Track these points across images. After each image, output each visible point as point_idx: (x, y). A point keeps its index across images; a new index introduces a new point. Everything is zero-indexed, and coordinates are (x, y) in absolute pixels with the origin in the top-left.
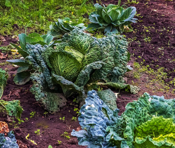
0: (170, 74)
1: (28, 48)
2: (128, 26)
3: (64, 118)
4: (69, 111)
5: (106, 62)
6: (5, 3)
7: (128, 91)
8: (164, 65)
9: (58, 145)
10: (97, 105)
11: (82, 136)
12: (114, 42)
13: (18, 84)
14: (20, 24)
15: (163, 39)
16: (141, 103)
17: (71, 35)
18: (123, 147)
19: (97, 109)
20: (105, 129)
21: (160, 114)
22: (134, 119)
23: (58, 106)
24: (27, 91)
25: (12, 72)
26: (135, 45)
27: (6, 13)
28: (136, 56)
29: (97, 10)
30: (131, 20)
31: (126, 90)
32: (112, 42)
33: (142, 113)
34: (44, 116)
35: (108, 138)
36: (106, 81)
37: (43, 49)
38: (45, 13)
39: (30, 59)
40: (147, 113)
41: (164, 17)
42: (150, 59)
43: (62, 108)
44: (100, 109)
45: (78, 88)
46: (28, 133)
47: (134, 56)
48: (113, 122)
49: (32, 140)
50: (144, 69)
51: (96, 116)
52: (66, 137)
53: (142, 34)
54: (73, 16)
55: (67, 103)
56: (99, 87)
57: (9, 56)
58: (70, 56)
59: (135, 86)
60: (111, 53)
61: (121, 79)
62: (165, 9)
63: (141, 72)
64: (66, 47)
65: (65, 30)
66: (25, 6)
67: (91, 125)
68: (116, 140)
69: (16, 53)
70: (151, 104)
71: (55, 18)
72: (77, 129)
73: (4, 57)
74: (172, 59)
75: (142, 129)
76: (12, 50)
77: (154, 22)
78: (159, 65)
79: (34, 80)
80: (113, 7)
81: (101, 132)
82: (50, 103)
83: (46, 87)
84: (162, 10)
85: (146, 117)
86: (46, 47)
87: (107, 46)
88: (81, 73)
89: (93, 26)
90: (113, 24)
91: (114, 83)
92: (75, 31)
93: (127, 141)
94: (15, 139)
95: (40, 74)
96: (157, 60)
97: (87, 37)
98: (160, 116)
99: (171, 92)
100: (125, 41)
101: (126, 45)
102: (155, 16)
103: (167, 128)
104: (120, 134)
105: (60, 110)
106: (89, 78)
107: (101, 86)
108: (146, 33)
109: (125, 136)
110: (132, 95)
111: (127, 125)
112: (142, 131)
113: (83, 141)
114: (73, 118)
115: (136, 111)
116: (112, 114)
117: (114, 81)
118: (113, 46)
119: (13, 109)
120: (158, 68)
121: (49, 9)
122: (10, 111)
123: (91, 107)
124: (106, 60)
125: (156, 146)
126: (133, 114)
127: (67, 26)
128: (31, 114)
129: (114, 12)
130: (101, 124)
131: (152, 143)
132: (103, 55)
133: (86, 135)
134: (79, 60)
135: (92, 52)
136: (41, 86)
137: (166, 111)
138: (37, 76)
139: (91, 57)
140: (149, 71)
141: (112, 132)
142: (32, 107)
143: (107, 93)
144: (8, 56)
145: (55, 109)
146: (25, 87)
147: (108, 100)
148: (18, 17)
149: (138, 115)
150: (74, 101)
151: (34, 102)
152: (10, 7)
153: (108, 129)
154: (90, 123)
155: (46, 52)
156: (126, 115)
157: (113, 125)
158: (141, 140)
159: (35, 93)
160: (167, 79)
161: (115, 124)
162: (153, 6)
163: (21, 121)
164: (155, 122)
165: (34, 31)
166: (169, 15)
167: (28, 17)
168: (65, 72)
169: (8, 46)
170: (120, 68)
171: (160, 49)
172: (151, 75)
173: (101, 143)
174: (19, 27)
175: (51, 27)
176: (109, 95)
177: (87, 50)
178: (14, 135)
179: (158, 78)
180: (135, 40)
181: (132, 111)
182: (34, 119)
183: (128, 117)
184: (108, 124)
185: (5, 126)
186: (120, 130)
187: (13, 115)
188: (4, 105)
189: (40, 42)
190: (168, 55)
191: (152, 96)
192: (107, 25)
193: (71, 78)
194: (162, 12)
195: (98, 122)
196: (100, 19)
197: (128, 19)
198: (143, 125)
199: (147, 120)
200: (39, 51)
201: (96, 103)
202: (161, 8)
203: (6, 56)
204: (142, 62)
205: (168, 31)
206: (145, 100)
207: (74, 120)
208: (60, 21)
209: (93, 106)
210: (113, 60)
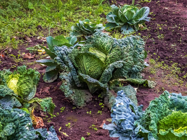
0: (184, 69)
1: (56, 49)
2: (143, 24)
3: (91, 112)
4: (95, 106)
5: (127, 61)
6: (28, 6)
7: (146, 86)
8: (177, 60)
9: (87, 136)
10: (126, 103)
11: (112, 129)
12: (132, 42)
13: (47, 82)
14: (43, 25)
15: (175, 36)
16: (162, 100)
17: (94, 37)
18: (150, 138)
19: (125, 106)
20: (134, 123)
21: (178, 109)
22: (157, 114)
23: (85, 101)
24: (56, 88)
25: (40, 71)
26: (150, 42)
27: (30, 15)
28: (151, 52)
29: (113, 11)
30: (145, 19)
31: (144, 85)
32: (130, 42)
33: (164, 109)
34: (73, 111)
35: (137, 130)
36: (126, 77)
37: (69, 50)
38: (66, 14)
39: (58, 60)
40: (167, 108)
41: (175, 14)
42: (164, 56)
43: (89, 103)
44: (128, 106)
45: (103, 85)
46: (60, 126)
47: (150, 53)
48: (139, 117)
49: (64, 132)
50: (159, 65)
51: (125, 112)
52: (93, 129)
53: (156, 32)
54: (92, 16)
55: (93, 98)
56: (120, 83)
57: (37, 56)
58: (94, 57)
59: (152, 81)
60: (131, 53)
61: (139, 75)
62: (175, 6)
63: (156, 68)
64: (90, 48)
65: (86, 30)
66: (47, 8)
67: (122, 120)
68: (143, 132)
69: (42, 53)
70: (170, 100)
71: (75, 18)
72: (103, 121)
73: (31, 57)
74: (184, 55)
75: (164, 122)
76: (39, 50)
77: (166, 20)
78: (173, 61)
79: (63, 79)
80: (128, 7)
81: (130, 126)
82: (78, 99)
83: (73, 85)
84: (173, 8)
85: (167, 112)
86: (72, 49)
87: (126, 47)
88: (104, 72)
89: (111, 26)
90: (129, 23)
91: (133, 79)
92: (97, 33)
93: (153, 133)
94: (55, 133)
95: (68, 73)
96: (171, 56)
97: (109, 38)
98: (179, 111)
99: (184, 86)
100: (142, 41)
101: (143, 45)
102: (167, 13)
103: (185, 121)
104: (145, 127)
105: (87, 104)
106: (112, 76)
107: (122, 82)
108: (159, 30)
109: (151, 129)
110: (150, 89)
111: (152, 119)
112: (164, 124)
113: (113, 133)
114: (99, 112)
115: (158, 107)
116: (138, 110)
117: (133, 77)
118: (132, 46)
119: (47, 106)
120: (172, 63)
121: (68, 10)
122: (44, 108)
123: (121, 105)
124: (126, 60)
125: (177, 137)
126: (156, 109)
127: (87, 27)
128: (61, 109)
129: (129, 12)
130: (130, 119)
131: (173, 134)
132: (124, 55)
133: (115, 128)
134: (102, 60)
135: (114, 53)
136: (69, 84)
137: (184, 106)
138: (65, 76)
139: (113, 57)
140: (164, 67)
141: (139, 125)
142: (62, 103)
143: (128, 89)
144: (35, 56)
145: (82, 104)
146: (53, 84)
147: (129, 95)
148: (41, 19)
149: (161, 110)
150: (99, 96)
151: (63, 98)
152: (33, 10)
153: (135, 123)
154: (121, 119)
155: (72, 53)
156: (150, 111)
157: (139, 119)
158: (164, 132)
159: (65, 90)
160: (181, 73)
161: (141, 118)
162: (164, 4)
163: (53, 116)
164: (175, 117)
165: (56, 32)
166: (180, 12)
167: (50, 18)
168: (90, 71)
169: (35, 46)
170: (138, 65)
171: (172, 45)
172: (166, 70)
173: (131, 135)
174: (43, 28)
175: (73, 28)
176: (130, 90)
177: (109, 51)
178: (54, 130)
179: (173, 73)
180: (150, 38)
181: (156, 107)
182: (64, 113)
183: (152, 112)
184: (135, 119)
185: (40, 121)
186: (145, 123)
187: (46, 111)
188: (39, 102)
189: (66, 44)
190: (180, 51)
191: (171, 94)
192: (123, 24)
193: (96, 76)
194: (173, 10)
195: (127, 118)
196: (117, 18)
197: (143, 18)
198: (165, 119)
199: (168, 114)
200: (65, 52)
201: (124, 101)
202: (171, 6)
203: (34, 56)
204: (157, 59)
205: (179, 28)
206: (165, 97)
207: (99, 113)
208: (81, 22)
209: (122, 104)
210: (132, 59)
